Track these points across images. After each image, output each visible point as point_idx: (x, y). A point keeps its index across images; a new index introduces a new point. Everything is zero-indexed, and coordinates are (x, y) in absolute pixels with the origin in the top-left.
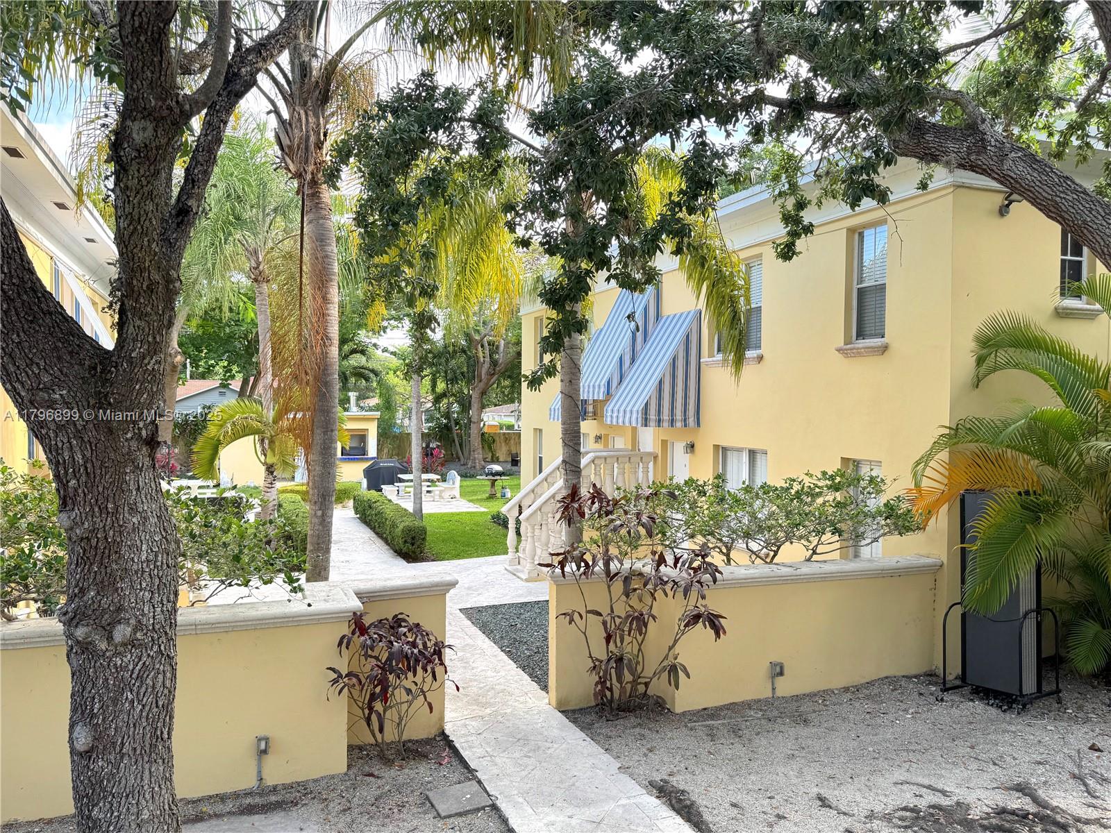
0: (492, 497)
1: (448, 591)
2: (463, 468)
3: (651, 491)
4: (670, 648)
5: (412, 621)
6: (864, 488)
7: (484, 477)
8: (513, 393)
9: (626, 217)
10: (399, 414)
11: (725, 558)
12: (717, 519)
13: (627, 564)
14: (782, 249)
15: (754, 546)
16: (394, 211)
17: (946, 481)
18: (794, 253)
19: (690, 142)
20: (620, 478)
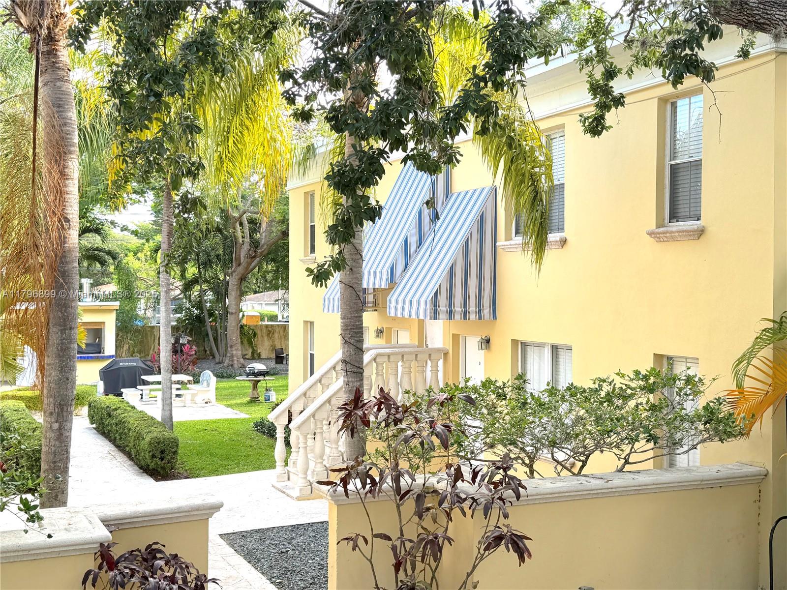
0: (254, 400)
1: (211, 515)
2: (218, 367)
3: (445, 396)
4: (469, 575)
5: (168, 551)
6: (681, 389)
7: (244, 378)
8: (277, 278)
9: (420, 88)
10: (142, 304)
11: (527, 470)
12: (519, 426)
13: (420, 479)
14: (591, 123)
15: (560, 456)
16: (157, 78)
17: (770, 381)
18: (603, 128)
19: (495, 8)
20: (406, 379)
